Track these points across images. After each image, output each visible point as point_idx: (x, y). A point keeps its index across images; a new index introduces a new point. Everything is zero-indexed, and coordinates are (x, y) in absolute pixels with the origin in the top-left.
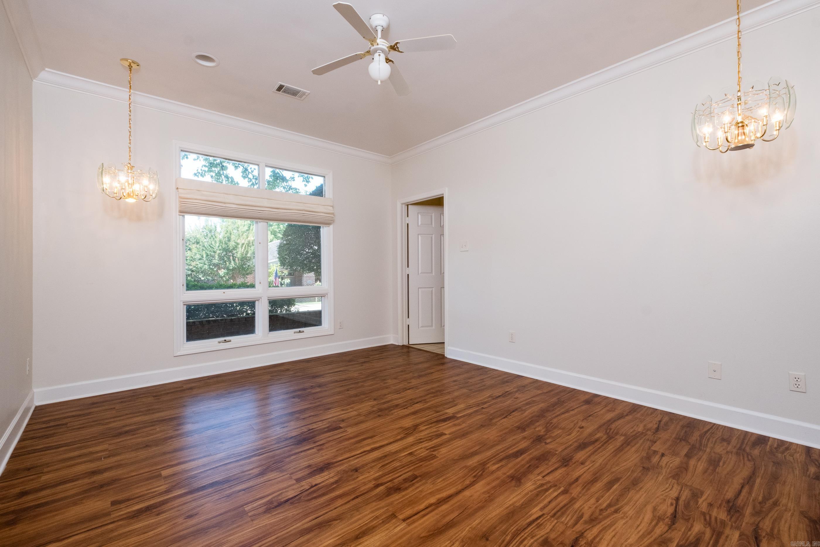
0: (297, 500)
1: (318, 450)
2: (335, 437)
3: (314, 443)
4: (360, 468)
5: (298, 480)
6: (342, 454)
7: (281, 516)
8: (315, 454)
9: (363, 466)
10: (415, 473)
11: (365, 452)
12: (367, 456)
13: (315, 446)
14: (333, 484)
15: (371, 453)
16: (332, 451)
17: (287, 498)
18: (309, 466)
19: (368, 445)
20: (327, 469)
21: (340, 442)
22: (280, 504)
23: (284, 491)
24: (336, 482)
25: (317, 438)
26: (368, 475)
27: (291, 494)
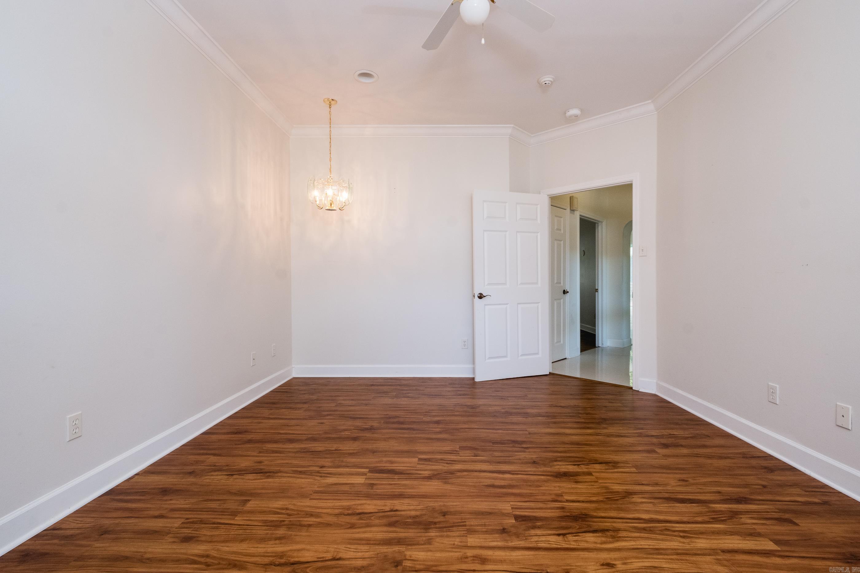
0: (592, 461)
1: (562, 496)
2: (532, 505)
3: (563, 508)
4: (530, 463)
5: (590, 474)
6: (538, 481)
7: (605, 456)
8: (566, 493)
9: (527, 463)
10: (492, 444)
11: (513, 474)
12: (514, 470)
13: (564, 502)
14: (560, 461)
15: (509, 470)
16: (547, 488)
17: (601, 465)
18: (577, 482)
19: (504, 479)
20: (560, 473)
21: (531, 495)
22: (606, 463)
23: (603, 471)
24: (556, 461)
25: (557, 513)
26: (527, 456)
27: (597, 466)
